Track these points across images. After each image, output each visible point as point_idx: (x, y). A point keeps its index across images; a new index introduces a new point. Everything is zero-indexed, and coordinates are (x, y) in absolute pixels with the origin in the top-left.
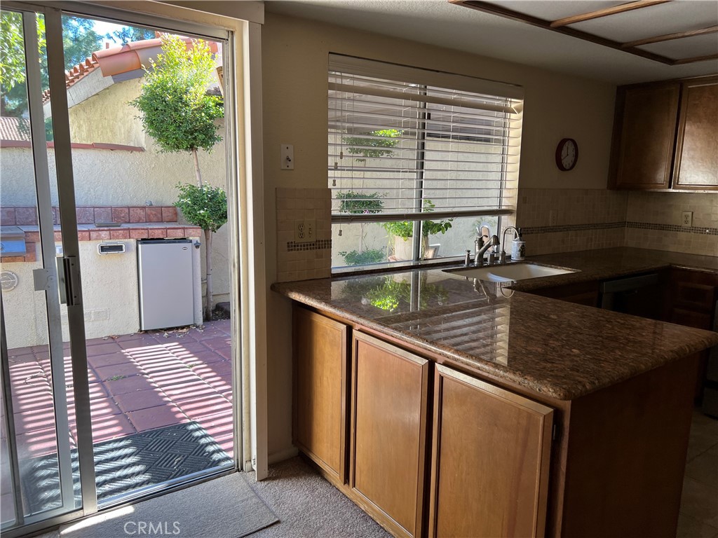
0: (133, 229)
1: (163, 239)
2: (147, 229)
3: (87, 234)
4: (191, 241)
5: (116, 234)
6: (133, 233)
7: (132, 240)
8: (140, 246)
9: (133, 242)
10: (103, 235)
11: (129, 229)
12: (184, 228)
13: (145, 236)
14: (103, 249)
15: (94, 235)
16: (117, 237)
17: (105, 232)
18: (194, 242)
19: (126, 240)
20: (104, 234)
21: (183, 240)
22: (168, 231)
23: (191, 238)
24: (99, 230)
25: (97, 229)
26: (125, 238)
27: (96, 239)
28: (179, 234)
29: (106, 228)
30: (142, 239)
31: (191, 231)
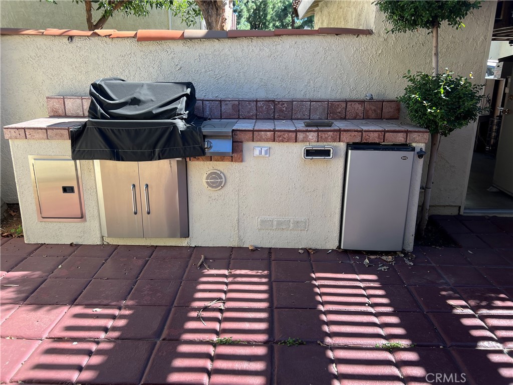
0: (345, 131)
1: (379, 144)
2: (361, 131)
3: (293, 135)
4: (413, 149)
5: (323, 135)
6: (344, 136)
7: (342, 144)
8: (350, 151)
9: (342, 146)
10: (310, 137)
11: (340, 131)
12: (407, 132)
13: (358, 140)
14: (309, 153)
15: (300, 136)
16: (326, 140)
17: (312, 134)
18: (417, 150)
19: (335, 144)
20: (312, 136)
21: (405, 147)
22: (387, 134)
23: (414, 145)
24: (307, 131)
25: (305, 129)
26: (334, 141)
27: (303, 141)
28: (400, 139)
29: (314, 129)
30: (354, 143)
31: (415, 135)
